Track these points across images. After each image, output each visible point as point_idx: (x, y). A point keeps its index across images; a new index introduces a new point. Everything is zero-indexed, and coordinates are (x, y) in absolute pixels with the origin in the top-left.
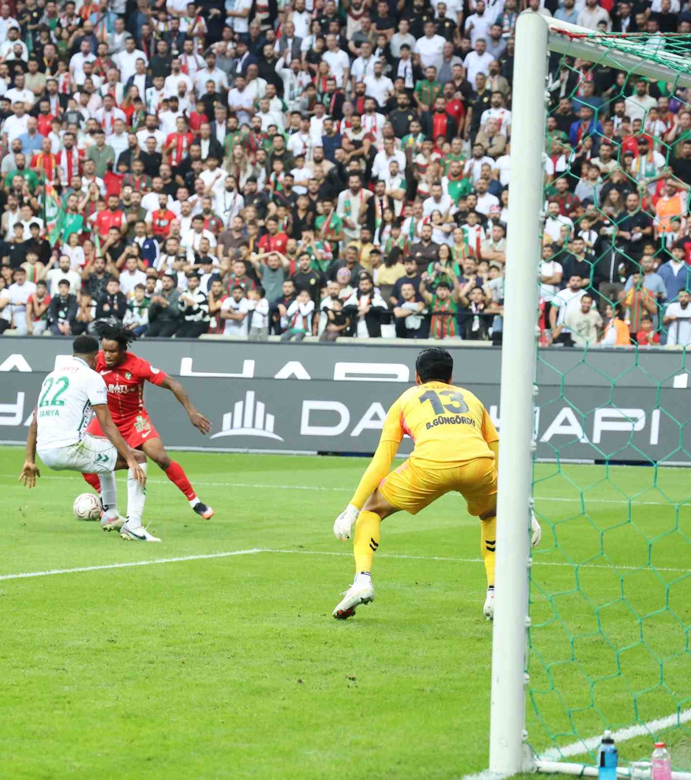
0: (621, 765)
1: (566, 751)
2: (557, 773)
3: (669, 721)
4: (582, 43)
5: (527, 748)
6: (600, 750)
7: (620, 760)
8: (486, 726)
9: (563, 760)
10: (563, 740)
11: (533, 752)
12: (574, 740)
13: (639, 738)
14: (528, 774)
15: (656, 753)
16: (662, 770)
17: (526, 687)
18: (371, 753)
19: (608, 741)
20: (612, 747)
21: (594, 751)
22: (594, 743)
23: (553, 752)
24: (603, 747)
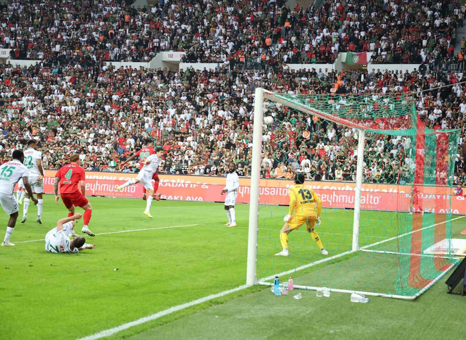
0: (281, 283)
1: (267, 279)
2: (264, 285)
3: (293, 271)
4: (272, 96)
5: (256, 278)
6: (275, 280)
7: (280, 281)
8: (246, 272)
9: (266, 281)
10: (265, 276)
11: (258, 279)
12: (269, 276)
13: (286, 275)
14: (256, 285)
15: (289, 280)
16: (291, 285)
17: (256, 262)
18: (216, 279)
19: (277, 277)
20: (278, 279)
21: (273, 279)
22: (273, 277)
23: (263, 279)
24: (276, 279)
